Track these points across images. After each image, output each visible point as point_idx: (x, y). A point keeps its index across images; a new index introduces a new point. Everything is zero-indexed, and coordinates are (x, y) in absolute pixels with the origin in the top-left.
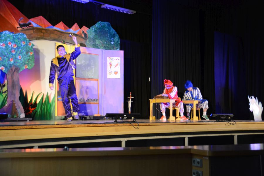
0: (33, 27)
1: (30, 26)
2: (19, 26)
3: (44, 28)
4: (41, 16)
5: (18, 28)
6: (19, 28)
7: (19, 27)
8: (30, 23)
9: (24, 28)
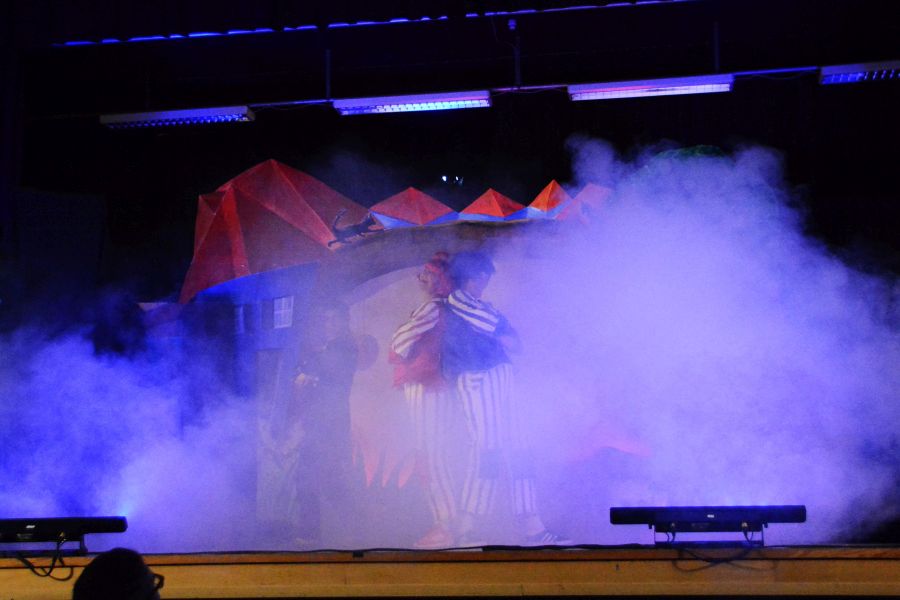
0: (382, 230)
1: (370, 231)
2: (333, 238)
3: (421, 224)
4: (412, 189)
5: (330, 244)
6: (333, 245)
7: (335, 242)
8: (371, 221)
9: (350, 242)
